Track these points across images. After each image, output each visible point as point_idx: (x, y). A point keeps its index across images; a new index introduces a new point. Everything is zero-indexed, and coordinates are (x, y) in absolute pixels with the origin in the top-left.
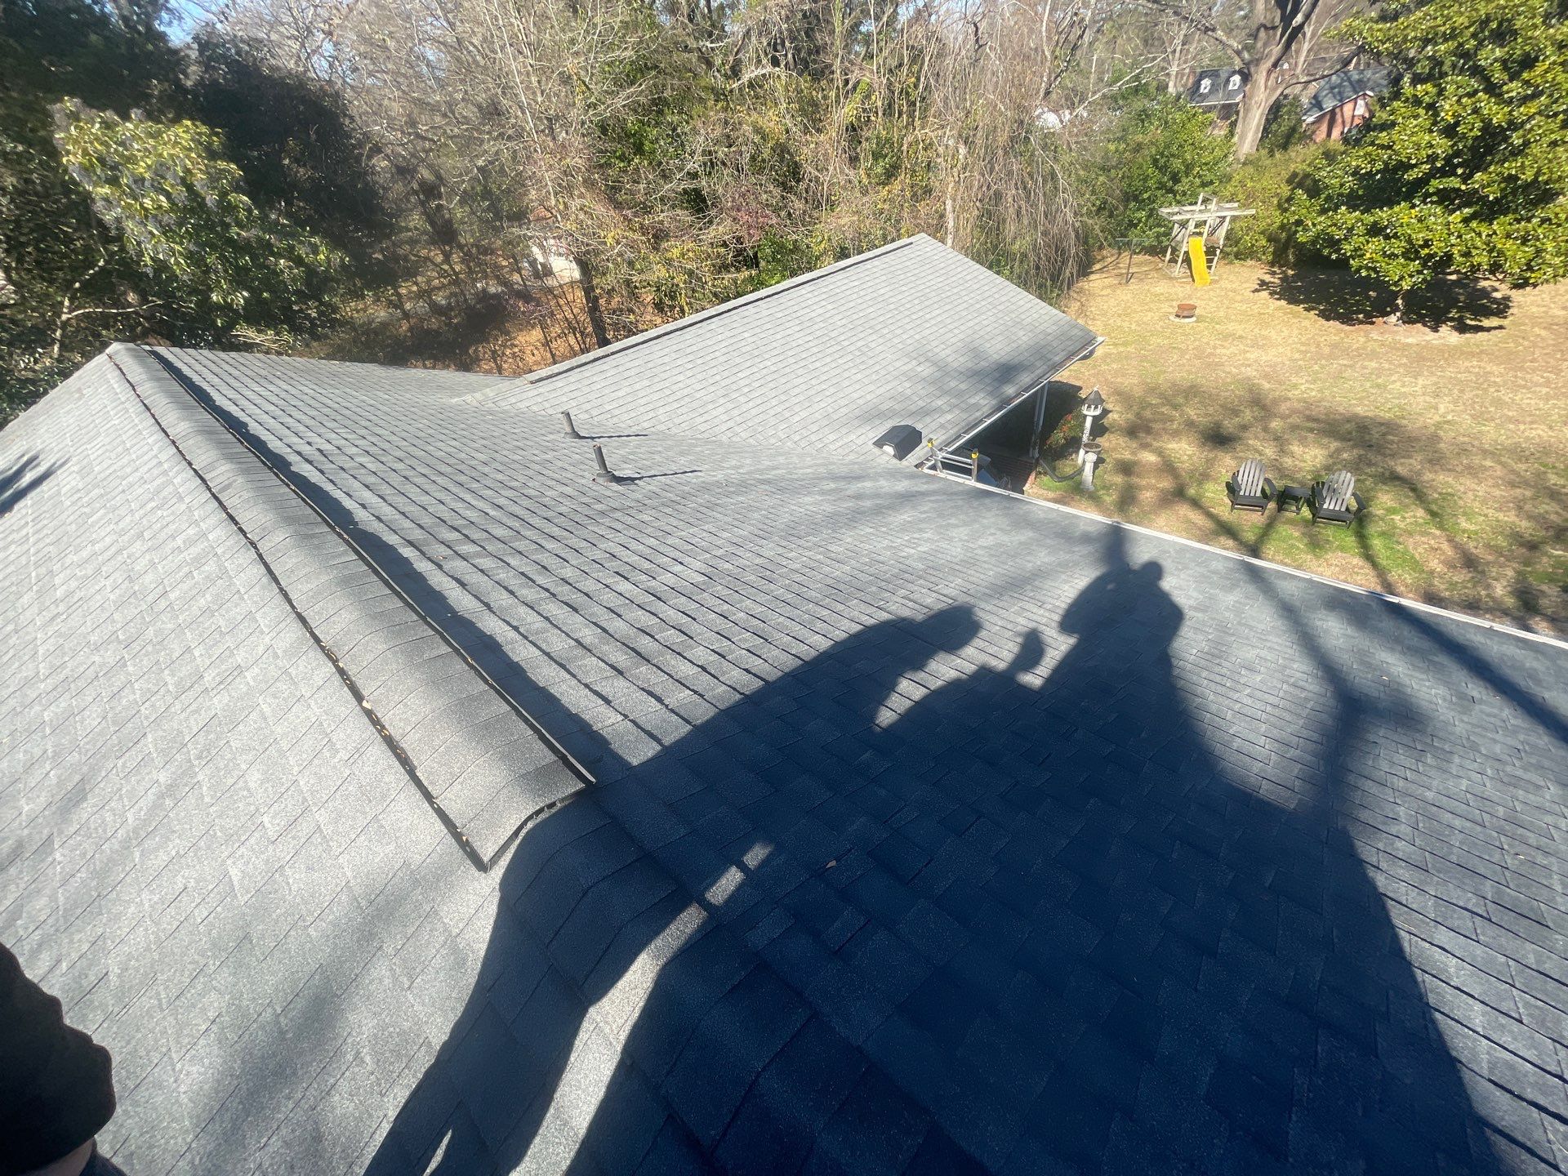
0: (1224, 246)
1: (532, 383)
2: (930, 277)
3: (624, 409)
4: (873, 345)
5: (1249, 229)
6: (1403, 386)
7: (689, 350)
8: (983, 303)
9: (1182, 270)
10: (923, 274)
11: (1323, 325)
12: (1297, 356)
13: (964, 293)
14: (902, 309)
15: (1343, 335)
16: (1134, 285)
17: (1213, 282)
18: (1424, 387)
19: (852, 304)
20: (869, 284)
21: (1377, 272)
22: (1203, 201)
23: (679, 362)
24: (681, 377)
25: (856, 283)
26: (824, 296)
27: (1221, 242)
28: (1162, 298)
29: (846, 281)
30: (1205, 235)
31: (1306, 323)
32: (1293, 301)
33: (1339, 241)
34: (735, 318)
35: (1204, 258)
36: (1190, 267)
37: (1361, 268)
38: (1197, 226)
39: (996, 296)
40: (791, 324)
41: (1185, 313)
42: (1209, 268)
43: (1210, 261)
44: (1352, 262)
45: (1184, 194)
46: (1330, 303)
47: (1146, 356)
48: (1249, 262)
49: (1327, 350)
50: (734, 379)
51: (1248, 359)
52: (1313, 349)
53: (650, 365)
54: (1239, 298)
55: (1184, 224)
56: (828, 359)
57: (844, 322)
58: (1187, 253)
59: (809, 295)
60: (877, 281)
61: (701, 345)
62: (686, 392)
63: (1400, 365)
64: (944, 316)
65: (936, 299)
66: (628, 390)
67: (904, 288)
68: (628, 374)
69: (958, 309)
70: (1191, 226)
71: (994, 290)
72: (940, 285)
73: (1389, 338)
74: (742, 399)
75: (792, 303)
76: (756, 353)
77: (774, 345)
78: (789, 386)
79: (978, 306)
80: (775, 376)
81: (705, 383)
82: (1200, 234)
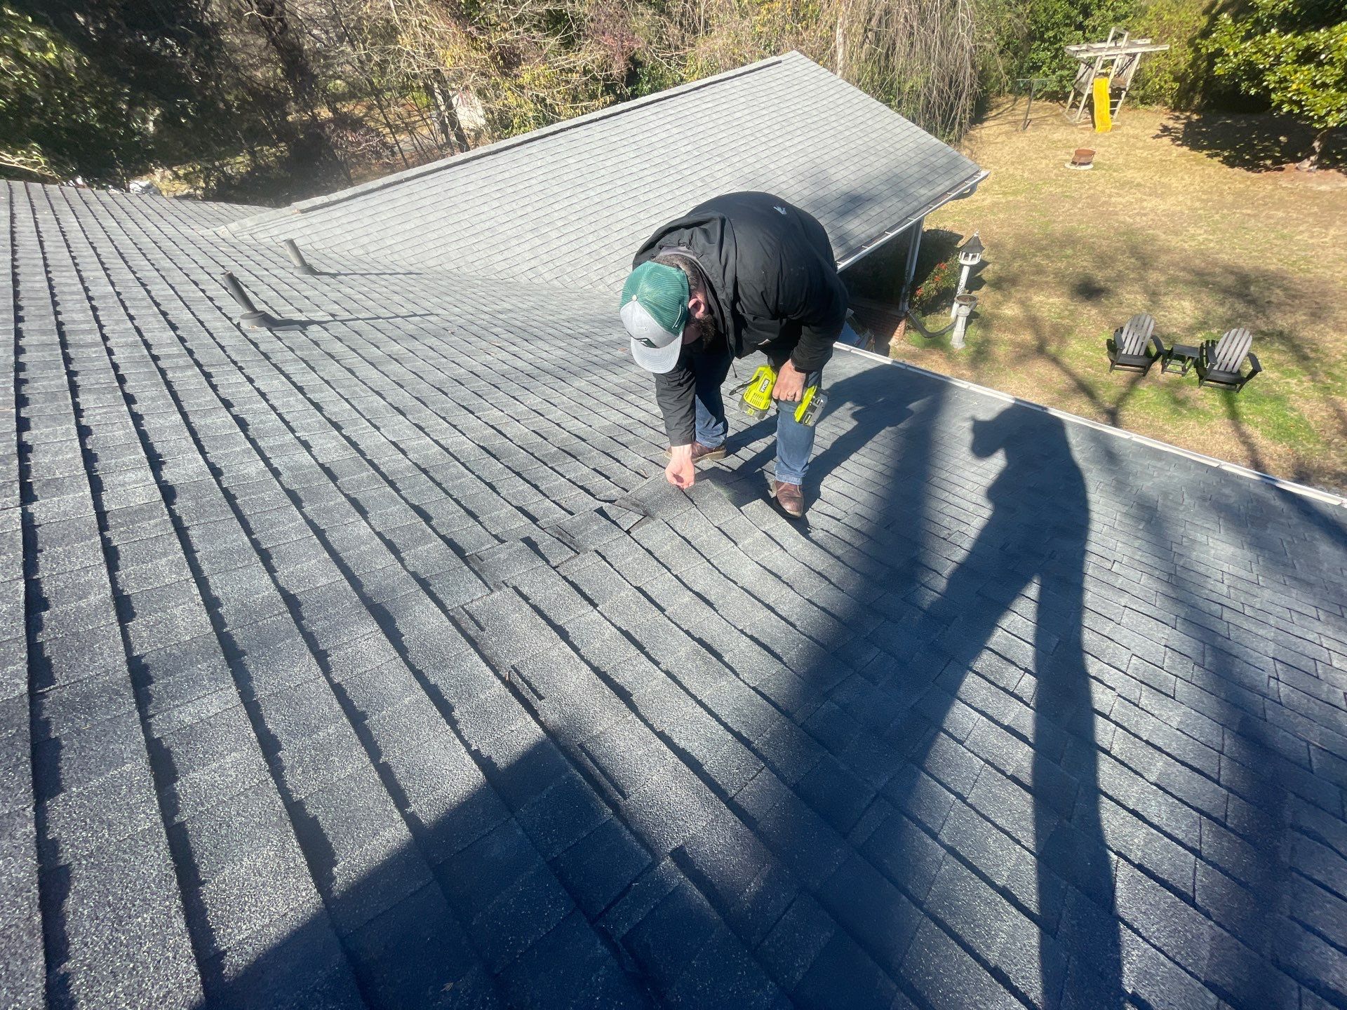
0: (1131, 88)
1: (303, 211)
2: (796, 101)
3: (409, 244)
4: (720, 174)
5: (1159, 69)
6: (1312, 237)
7: (500, 177)
8: (854, 130)
9: (1084, 115)
10: (788, 97)
11: (1228, 173)
12: (1197, 204)
13: (834, 118)
14: (758, 135)
15: (1249, 183)
16: (1030, 132)
17: (1115, 128)
18: (1335, 237)
19: (701, 128)
20: (725, 106)
21: (1301, 107)
22: (1114, 39)
23: (486, 191)
24: (485, 208)
25: (710, 105)
26: (669, 119)
27: (1128, 83)
28: (1060, 145)
29: (698, 102)
30: (1112, 76)
31: (1211, 170)
32: (1195, 146)
33: (1262, 71)
34: (561, 141)
35: (1108, 101)
36: (1092, 113)
37: (1282, 102)
38: (1104, 66)
39: (870, 122)
40: (627, 149)
41: (1083, 160)
42: (1112, 112)
43: (1114, 105)
44: (1273, 96)
45: (1094, 29)
46: (1235, 150)
47: (1035, 205)
48: (1155, 107)
49: (1230, 199)
50: (549, 210)
51: (1144, 208)
52: (1216, 198)
53: (452, 193)
54: (1140, 144)
55: (1090, 64)
56: (665, 190)
57: (689, 148)
58: (1090, 97)
59: (654, 117)
60: (735, 103)
61: (514, 172)
62: (487, 225)
63: (1309, 215)
64: (807, 144)
65: (800, 124)
66: (418, 222)
67: (764, 112)
68: (423, 203)
69: (823, 136)
70: (1098, 67)
71: (868, 116)
72: (807, 109)
73: (1300, 184)
74: (554, 235)
75: (632, 125)
76: (579, 181)
77: (603, 172)
78: (612, 220)
79: (847, 133)
80: (598, 208)
81: (512, 215)
82: (1107, 75)
